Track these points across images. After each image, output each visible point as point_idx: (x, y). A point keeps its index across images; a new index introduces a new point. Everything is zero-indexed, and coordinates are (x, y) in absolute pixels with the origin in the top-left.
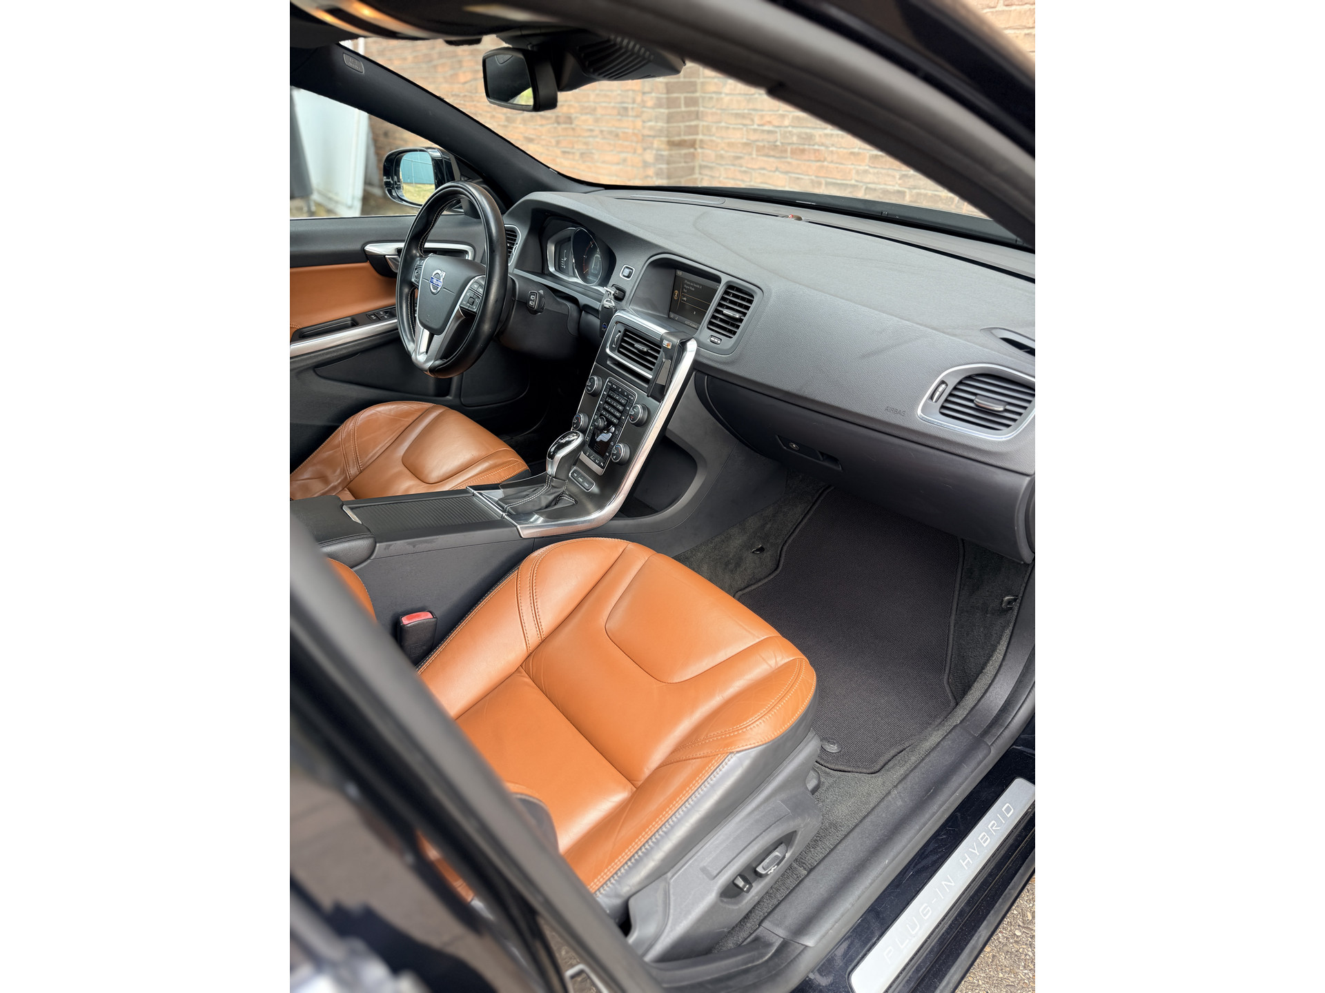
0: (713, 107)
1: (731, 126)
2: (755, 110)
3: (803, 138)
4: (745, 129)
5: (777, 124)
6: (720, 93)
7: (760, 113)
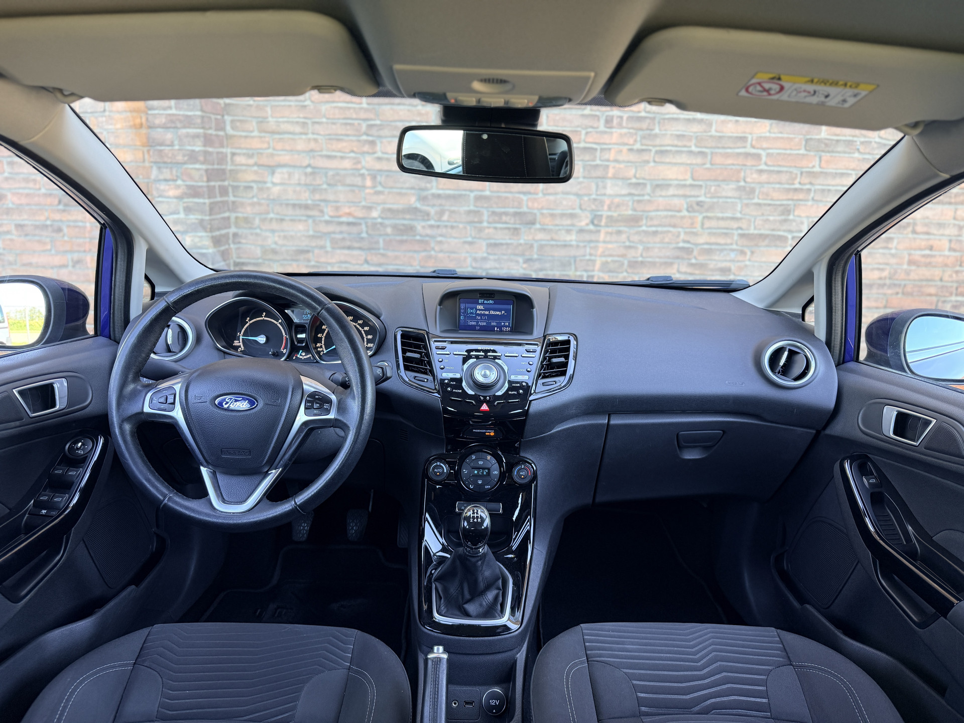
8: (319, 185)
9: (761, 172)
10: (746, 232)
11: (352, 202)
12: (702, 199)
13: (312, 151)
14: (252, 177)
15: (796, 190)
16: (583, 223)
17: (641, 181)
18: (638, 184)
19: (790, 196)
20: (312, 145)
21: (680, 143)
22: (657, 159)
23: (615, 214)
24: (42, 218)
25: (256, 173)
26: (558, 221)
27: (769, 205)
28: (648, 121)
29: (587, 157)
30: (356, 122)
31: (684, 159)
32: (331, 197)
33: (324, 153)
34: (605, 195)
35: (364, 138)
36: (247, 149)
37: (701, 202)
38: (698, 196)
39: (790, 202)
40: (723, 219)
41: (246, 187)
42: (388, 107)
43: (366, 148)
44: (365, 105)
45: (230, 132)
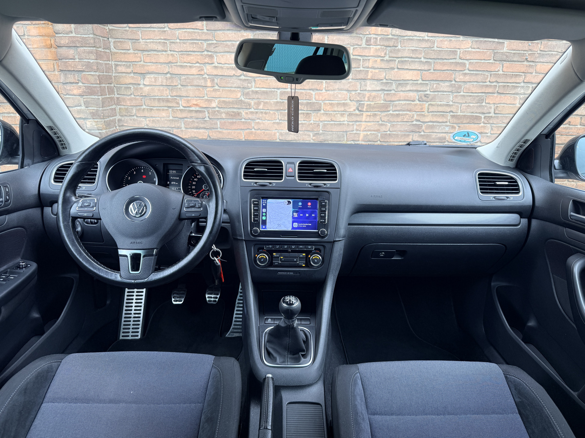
0: (131, 94)
1: (154, 108)
2: (180, 96)
3: (232, 115)
4: (170, 110)
5: (205, 106)
6: (139, 84)
7: (186, 99)
8: (175, 86)
9: (465, 74)
10: (456, 114)
11: (198, 97)
12: (428, 92)
13: (170, 63)
14: (130, 81)
15: (487, 86)
16: (352, 110)
17: (389, 81)
18: (387, 83)
19: (483, 91)
20: (170, 59)
21: (414, 56)
22: (399, 67)
23: (372, 103)
25: (133, 78)
26: (336, 109)
27: (470, 96)
28: (393, 40)
30: (200, 42)
31: (417, 66)
32: (184, 94)
33: (179, 64)
34: (366, 90)
35: (206, 53)
36: (126, 62)
37: (427, 94)
38: (426, 91)
39: (483, 94)
40: (441, 105)
41: (126, 88)
42: (221, 32)
43: (207, 60)
44: (205, 31)
45: (114, 50)
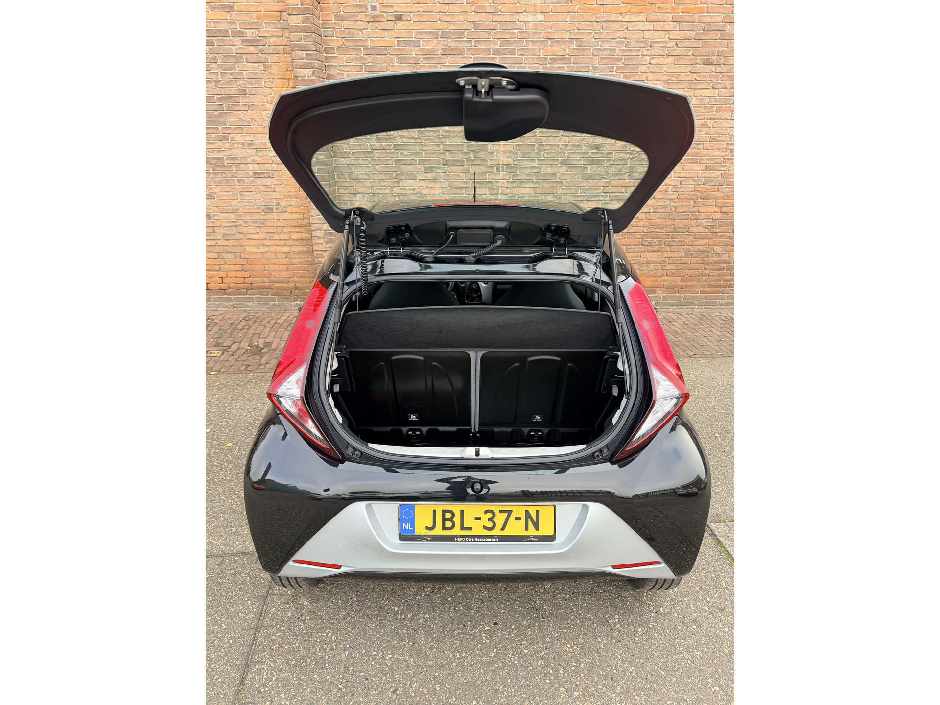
9: (563, 189)
13: (372, 186)
14: (346, 198)
15: (578, 196)
20: (372, 184)
21: (528, 178)
24: (256, 218)
25: (349, 196)
28: (514, 168)
29: (490, 186)
30: (391, 173)
31: (530, 184)
33: (378, 187)
35: (395, 180)
36: (345, 186)
41: (345, 203)
42: (404, 166)
43: (395, 184)
44: (394, 166)
45: (338, 180)
